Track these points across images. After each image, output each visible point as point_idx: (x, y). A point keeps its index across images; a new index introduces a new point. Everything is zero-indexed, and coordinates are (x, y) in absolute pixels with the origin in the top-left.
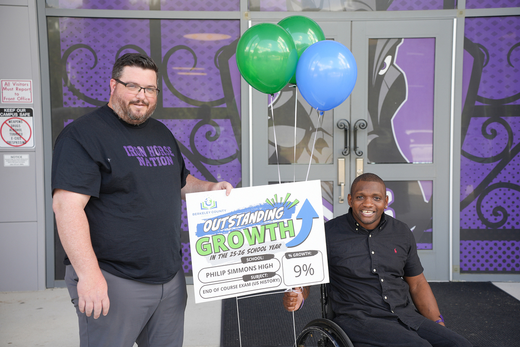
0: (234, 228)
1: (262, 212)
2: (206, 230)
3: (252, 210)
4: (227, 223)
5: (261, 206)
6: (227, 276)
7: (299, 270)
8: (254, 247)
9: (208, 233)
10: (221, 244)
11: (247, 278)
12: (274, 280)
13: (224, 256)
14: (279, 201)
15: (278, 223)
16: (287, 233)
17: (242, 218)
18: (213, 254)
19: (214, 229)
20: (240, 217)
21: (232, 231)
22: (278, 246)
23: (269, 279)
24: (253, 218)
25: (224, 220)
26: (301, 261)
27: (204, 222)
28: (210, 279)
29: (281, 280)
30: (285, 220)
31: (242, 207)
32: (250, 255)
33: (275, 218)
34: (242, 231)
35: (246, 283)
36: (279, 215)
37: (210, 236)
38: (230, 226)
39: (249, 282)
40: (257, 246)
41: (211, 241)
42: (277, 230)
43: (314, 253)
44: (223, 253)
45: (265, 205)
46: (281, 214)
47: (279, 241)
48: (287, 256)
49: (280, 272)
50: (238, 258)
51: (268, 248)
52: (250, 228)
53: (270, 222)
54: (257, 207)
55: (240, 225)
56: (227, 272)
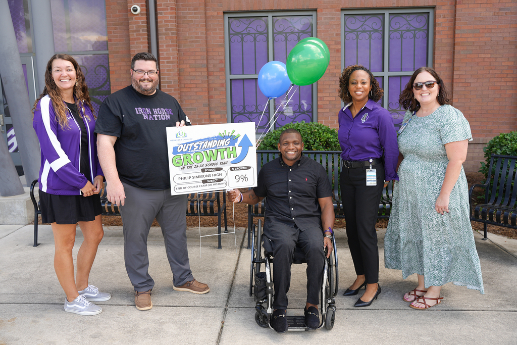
0: (197, 150)
1: (216, 141)
2: (179, 151)
3: (209, 139)
4: (193, 147)
5: (215, 137)
6: (191, 180)
7: (238, 178)
8: (210, 163)
9: (180, 153)
10: (188, 160)
11: (204, 182)
12: (222, 184)
13: (191, 167)
14: (227, 135)
15: (226, 148)
16: (232, 155)
17: (203, 144)
18: (183, 166)
19: (184, 150)
20: (201, 144)
21: (196, 152)
22: (226, 163)
23: (219, 183)
24: (210, 144)
25: (191, 145)
26: (240, 173)
27: (177, 146)
28: (181, 181)
29: (227, 184)
30: (231, 147)
31: (203, 138)
32: (207, 167)
33: (224, 145)
34: (202, 152)
35: (204, 184)
36: (227, 143)
37: (182, 154)
38: (195, 149)
39: (206, 184)
40: (212, 162)
41: (182, 158)
42: (225, 152)
43: (248, 168)
44: (190, 165)
45: (218, 137)
46: (229, 142)
47: (226, 160)
48: (231, 169)
49: (226, 179)
50: (199, 169)
51: (219, 164)
52: (208, 151)
53: (221, 147)
54: (213, 137)
55: (201, 149)
56: (192, 177)
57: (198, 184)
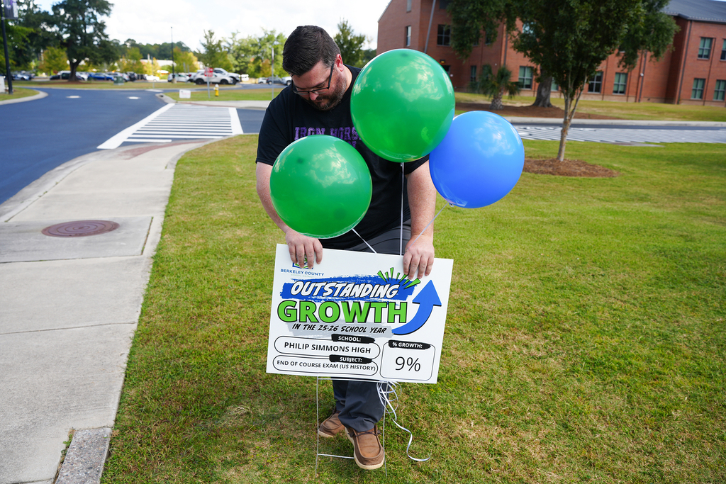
0: (330, 298)
1: (370, 287)
2: (294, 292)
3: (357, 281)
4: (322, 291)
5: (370, 278)
6: (309, 351)
7: (401, 363)
8: (352, 325)
9: (295, 296)
10: (309, 313)
11: (334, 358)
12: (368, 368)
13: (311, 328)
14: (395, 277)
15: (388, 303)
16: (397, 317)
17: (343, 288)
18: (298, 322)
19: (304, 293)
20: (340, 286)
21: (326, 301)
22: (382, 331)
23: (363, 365)
24: (358, 290)
25: (319, 285)
26: (406, 353)
27: (293, 282)
28: (288, 349)
29: (377, 369)
30: (398, 302)
31: (345, 275)
32: (344, 333)
33: (385, 297)
34: (340, 303)
35: (333, 363)
36: (391, 293)
37: (298, 300)
38: (325, 294)
39: (336, 363)
40: (355, 324)
41: (297, 307)
42: (385, 311)
43: (425, 346)
44: (311, 324)
45: (376, 278)
46: (395, 293)
47: (384, 324)
48: (391, 344)
49: (377, 361)
50: (328, 335)
51: (368, 330)
52: (351, 303)
53: (379, 300)
54: (365, 278)
55: (338, 296)
56: (311, 347)
57: (322, 362)
